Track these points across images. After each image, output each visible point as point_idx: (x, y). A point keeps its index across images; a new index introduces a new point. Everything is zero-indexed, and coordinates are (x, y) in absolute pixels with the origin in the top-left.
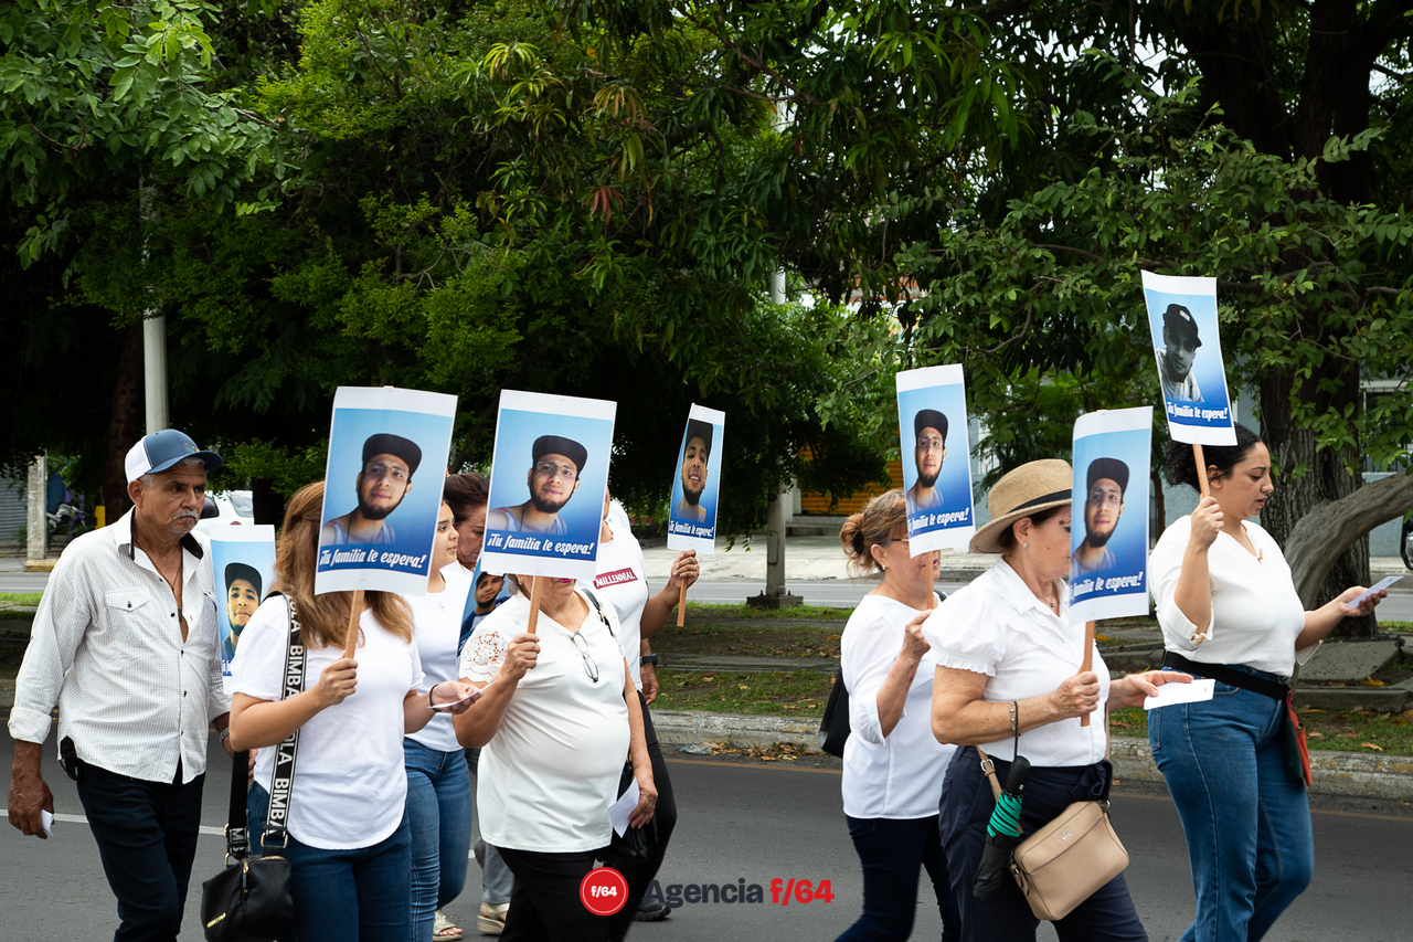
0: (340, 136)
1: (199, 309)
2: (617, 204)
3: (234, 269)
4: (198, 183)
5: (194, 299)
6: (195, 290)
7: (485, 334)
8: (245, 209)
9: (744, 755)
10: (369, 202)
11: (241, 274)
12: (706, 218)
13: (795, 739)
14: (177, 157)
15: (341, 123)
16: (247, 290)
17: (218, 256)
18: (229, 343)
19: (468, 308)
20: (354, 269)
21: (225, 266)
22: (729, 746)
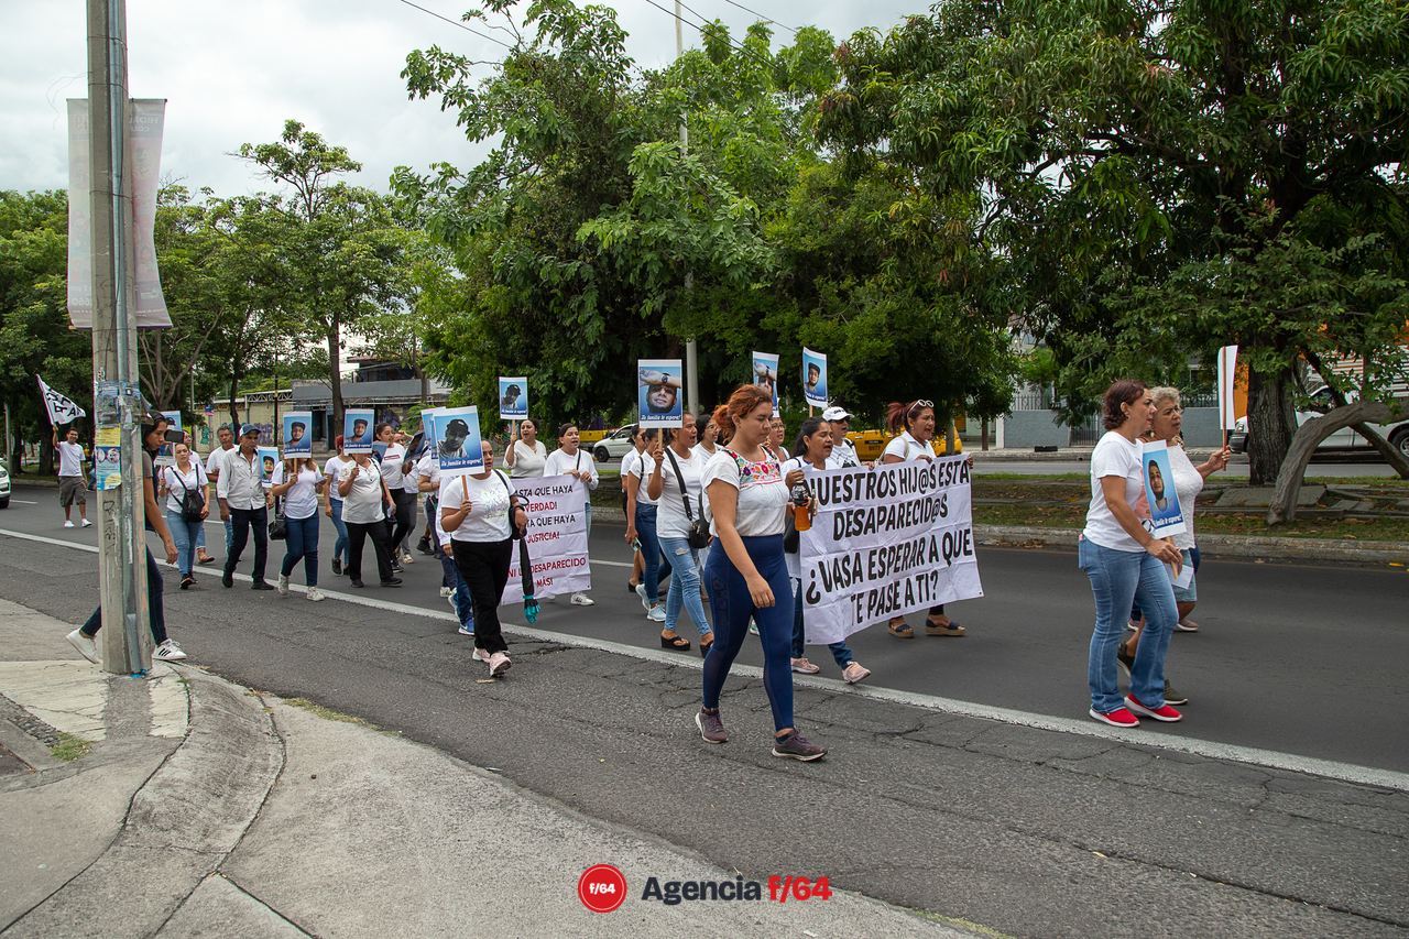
0: (808, 249)
1: (726, 334)
2: (951, 278)
3: (742, 315)
4: (736, 274)
5: (722, 330)
6: (725, 326)
7: (877, 342)
8: (755, 286)
9: (1013, 546)
10: (818, 280)
11: (745, 318)
12: (994, 284)
13: (1039, 537)
14: (727, 262)
15: (809, 244)
16: (748, 325)
17: (734, 309)
18: (738, 350)
19: (868, 331)
20: (807, 314)
21: (736, 314)
22: (1003, 541)
